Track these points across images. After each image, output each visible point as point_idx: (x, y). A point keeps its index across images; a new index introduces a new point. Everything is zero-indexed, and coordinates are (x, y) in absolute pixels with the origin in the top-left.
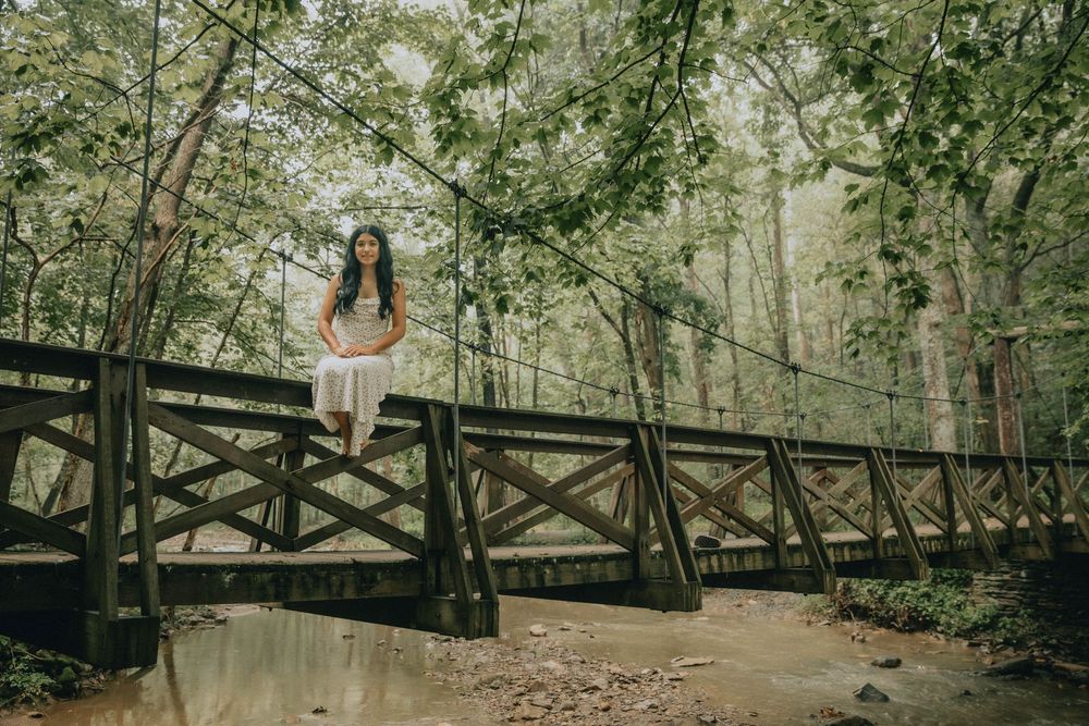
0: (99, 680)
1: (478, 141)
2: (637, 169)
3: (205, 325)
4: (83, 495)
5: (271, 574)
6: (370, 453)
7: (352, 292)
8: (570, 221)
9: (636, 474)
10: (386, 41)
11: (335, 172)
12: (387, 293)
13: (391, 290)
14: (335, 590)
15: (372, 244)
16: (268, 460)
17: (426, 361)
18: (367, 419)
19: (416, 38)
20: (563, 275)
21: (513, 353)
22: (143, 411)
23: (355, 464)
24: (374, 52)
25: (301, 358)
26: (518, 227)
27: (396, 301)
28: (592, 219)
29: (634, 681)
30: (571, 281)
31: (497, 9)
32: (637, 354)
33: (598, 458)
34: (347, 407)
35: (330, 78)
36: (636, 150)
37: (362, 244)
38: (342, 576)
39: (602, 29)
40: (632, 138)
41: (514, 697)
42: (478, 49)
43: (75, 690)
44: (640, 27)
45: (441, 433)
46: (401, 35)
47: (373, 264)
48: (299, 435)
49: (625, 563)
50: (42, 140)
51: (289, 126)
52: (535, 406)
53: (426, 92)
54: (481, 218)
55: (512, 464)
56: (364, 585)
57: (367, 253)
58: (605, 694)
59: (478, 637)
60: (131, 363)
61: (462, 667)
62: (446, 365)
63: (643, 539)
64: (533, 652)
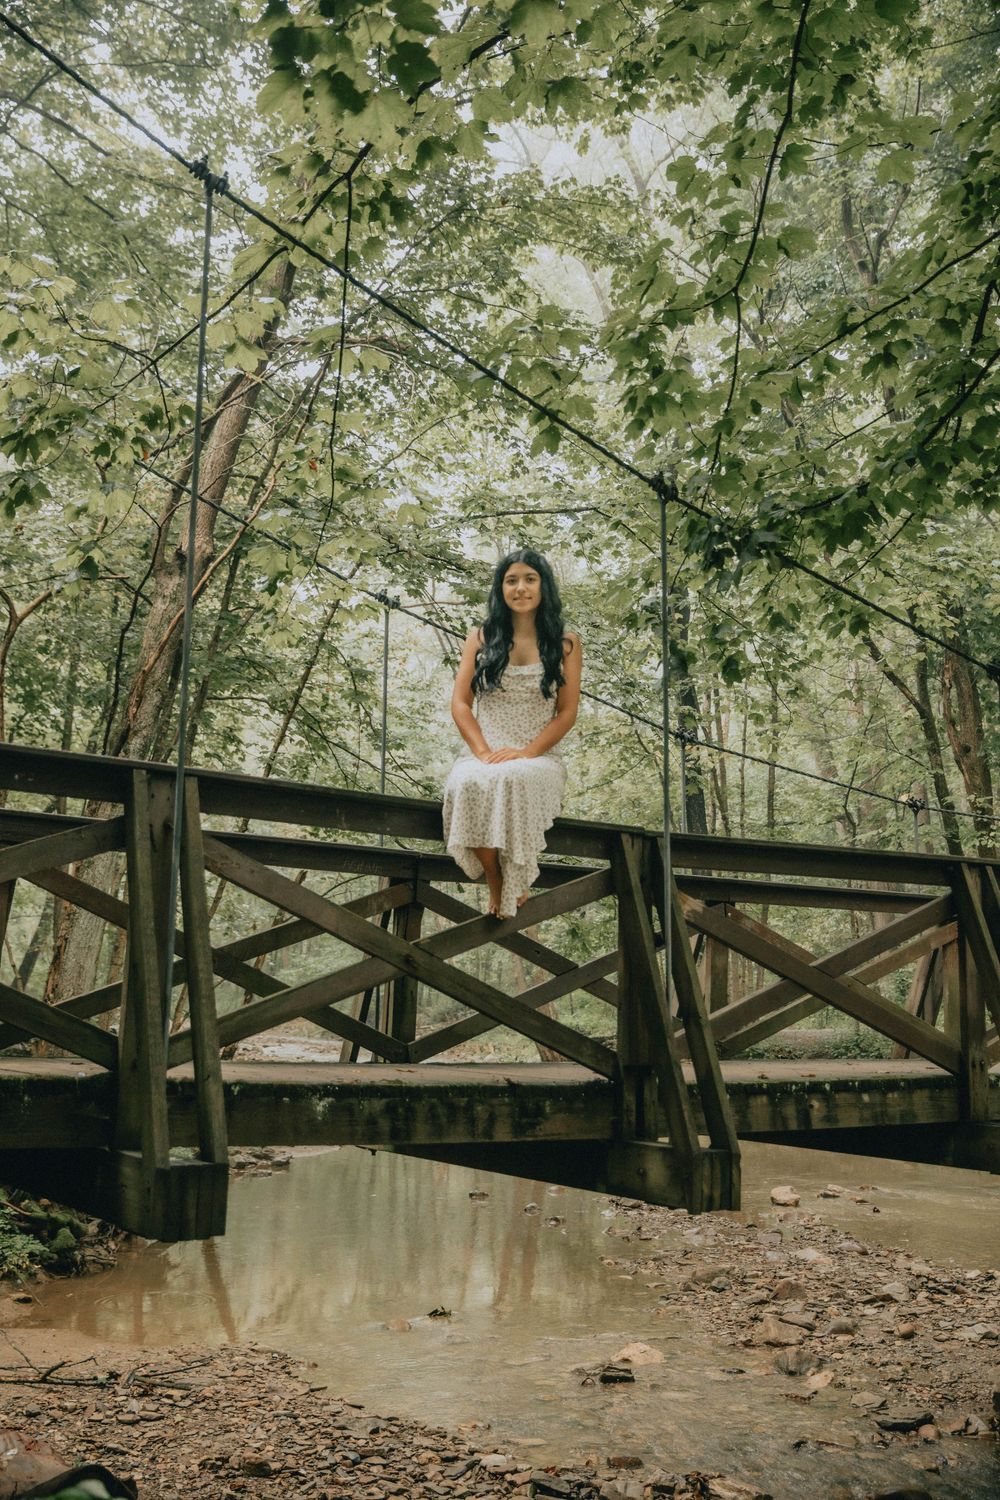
0: (107, 1249)
1: (693, 408)
2: (955, 438)
3: (248, 702)
4: (82, 967)
5: (384, 1101)
6: (531, 910)
7: (500, 657)
8: (842, 529)
9: (960, 941)
10: (526, 244)
11: (445, 455)
12: (554, 656)
13: (560, 649)
14: (481, 1126)
15: (529, 579)
16: (369, 919)
17: (592, 753)
18: (527, 857)
19: (573, 232)
20: (829, 617)
21: (733, 742)
22: (197, 850)
23: (507, 930)
24: (507, 262)
25: (400, 752)
26: (763, 545)
27: (567, 668)
28: (879, 524)
29: (954, 1290)
30: (841, 627)
31: (723, 189)
32: (944, 738)
33: (900, 917)
34: (496, 841)
35: (437, 307)
36: (958, 406)
37: (513, 581)
38: (492, 1106)
39: (880, 194)
40: (950, 388)
41: (750, 1306)
42: (692, 259)
43: (74, 1262)
44: (966, 201)
45: (642, 880)
46: (547, 229)
47: (531, 611)
48: (415, 880)
49: (945, 1093)
50: (39, 441)
51: (376, 386)
52: (771, 824)
53: (609, 335)
54: (701, 533)
55: (748, 925)
56: (524, 1120)
57: (521, 593)
58: (905, 1310)
59: (708, 1210)
60: (180, 778)
61: (662, 1252)
62: (625, 759)
63: (975, 1054)
64: (779, 1232)
